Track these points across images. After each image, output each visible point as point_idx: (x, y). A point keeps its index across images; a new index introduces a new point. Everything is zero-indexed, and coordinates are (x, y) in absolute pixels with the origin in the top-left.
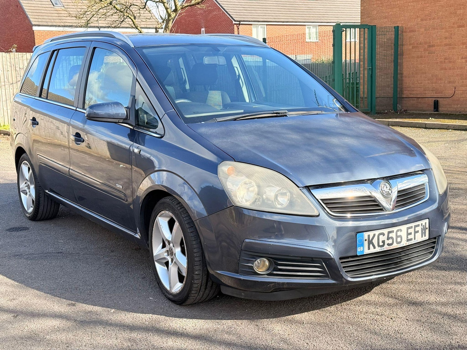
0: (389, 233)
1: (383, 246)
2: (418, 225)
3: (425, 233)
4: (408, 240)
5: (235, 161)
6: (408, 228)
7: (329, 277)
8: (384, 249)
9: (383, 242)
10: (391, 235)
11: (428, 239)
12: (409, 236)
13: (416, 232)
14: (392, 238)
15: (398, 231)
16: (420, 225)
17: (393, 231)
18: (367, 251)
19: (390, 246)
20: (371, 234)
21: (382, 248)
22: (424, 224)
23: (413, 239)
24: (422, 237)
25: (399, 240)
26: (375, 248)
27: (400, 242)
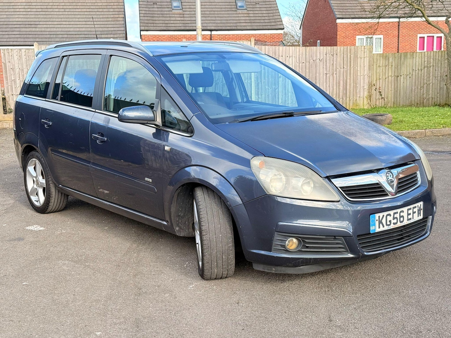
0: (395, 213)
1: (390, 225)
2: (415, 207)
3: (420, 213)
4: (408, 220)
5: (265, 156)
6: (408, 210)
7: (348, 252)
8: (390, 227)
9: (390, 221)
10: (396, 216)
11: (422, 218)
12: (409, 216)
13: (414, 213)
14: (397, 218)
15: (401, 212)
16: (417, 207)
17: (397, 213)
18: (378, 230)
19: (395, 225)
20: (381, 215)
21: (389, 226)
22: (419, 206)
23: (412, 218)
24: (418, 217)
25: (402, 219)
26: (384, 227)
27: (403, 221)
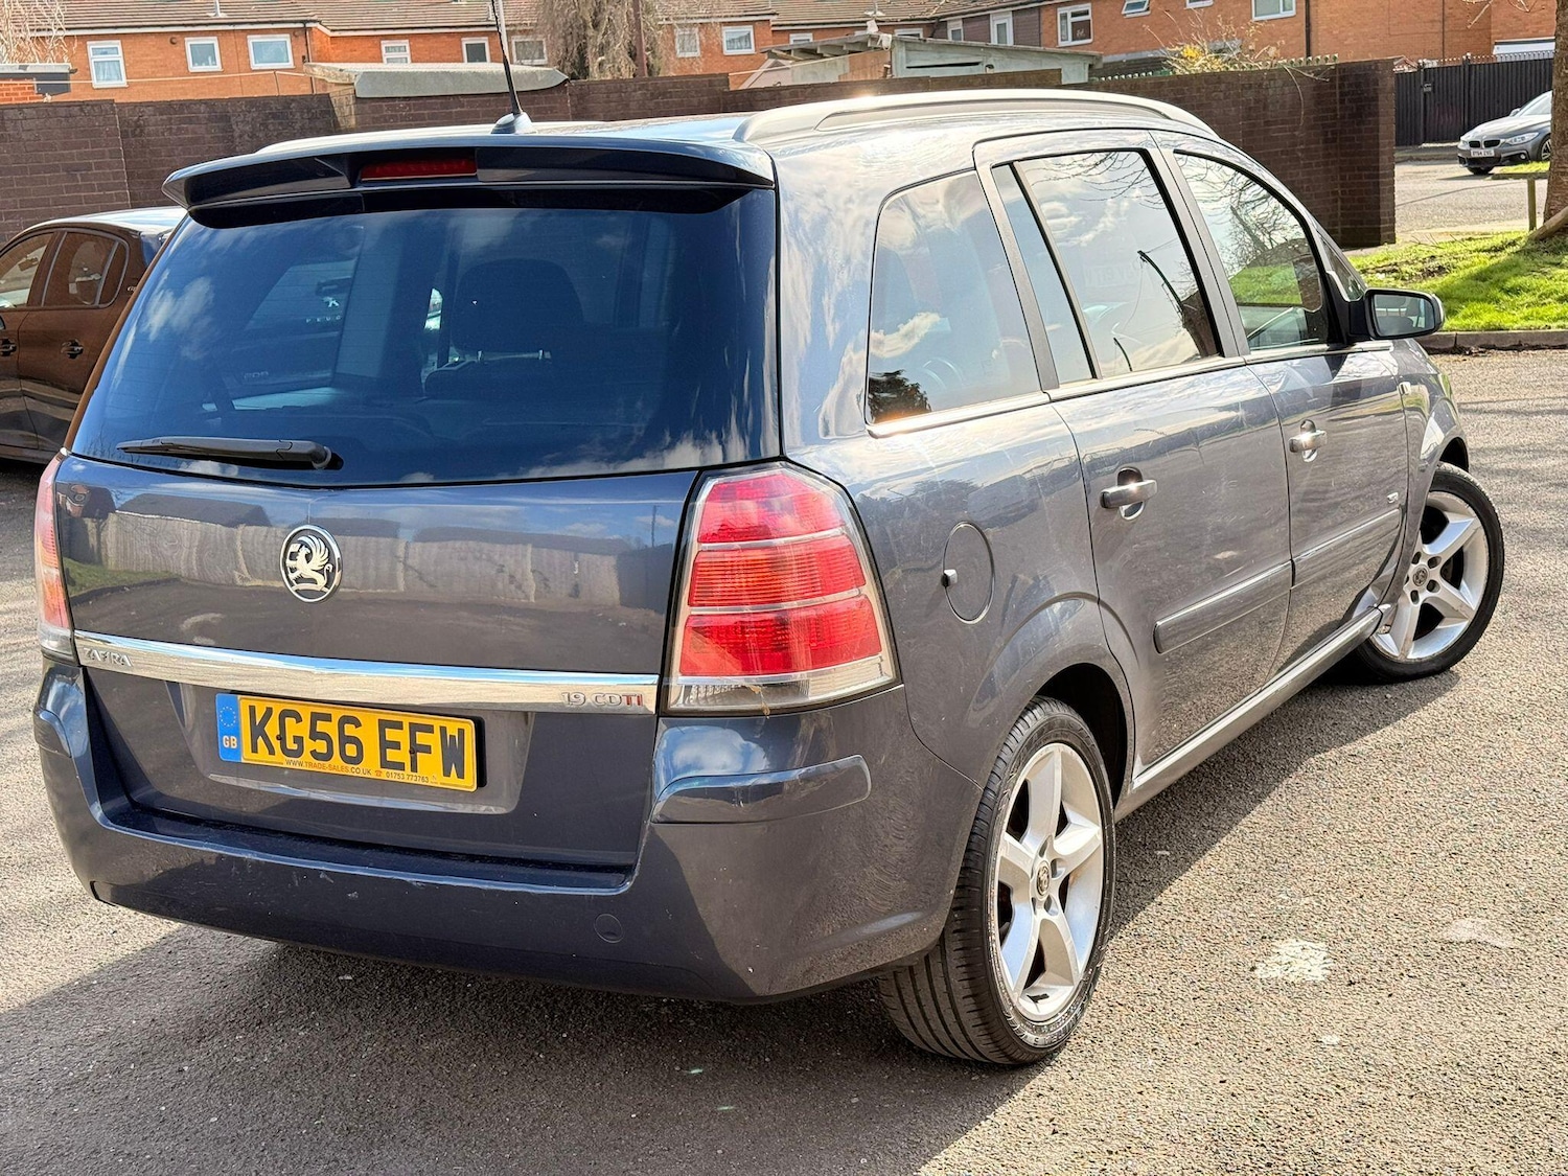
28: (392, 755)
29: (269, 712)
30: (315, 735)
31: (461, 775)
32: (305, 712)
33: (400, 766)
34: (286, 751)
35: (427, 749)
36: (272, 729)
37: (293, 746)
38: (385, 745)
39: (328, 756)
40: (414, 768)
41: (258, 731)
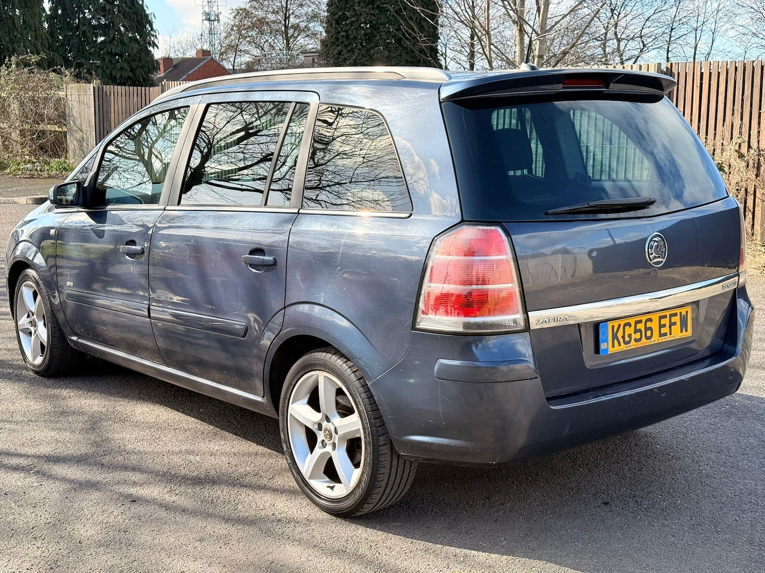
28: (663, 330)
29: (619, 325)
30: (636, 331)
31: (686, 331)
32: (632, 321)
33: (665, 334)
34: (626, 343)
35: (675, 324)
36: (620, 335)
37: (627, 339)
38: (661, 326)
39: (640, 340)
40: (670, 334)
41: (615, 336)
